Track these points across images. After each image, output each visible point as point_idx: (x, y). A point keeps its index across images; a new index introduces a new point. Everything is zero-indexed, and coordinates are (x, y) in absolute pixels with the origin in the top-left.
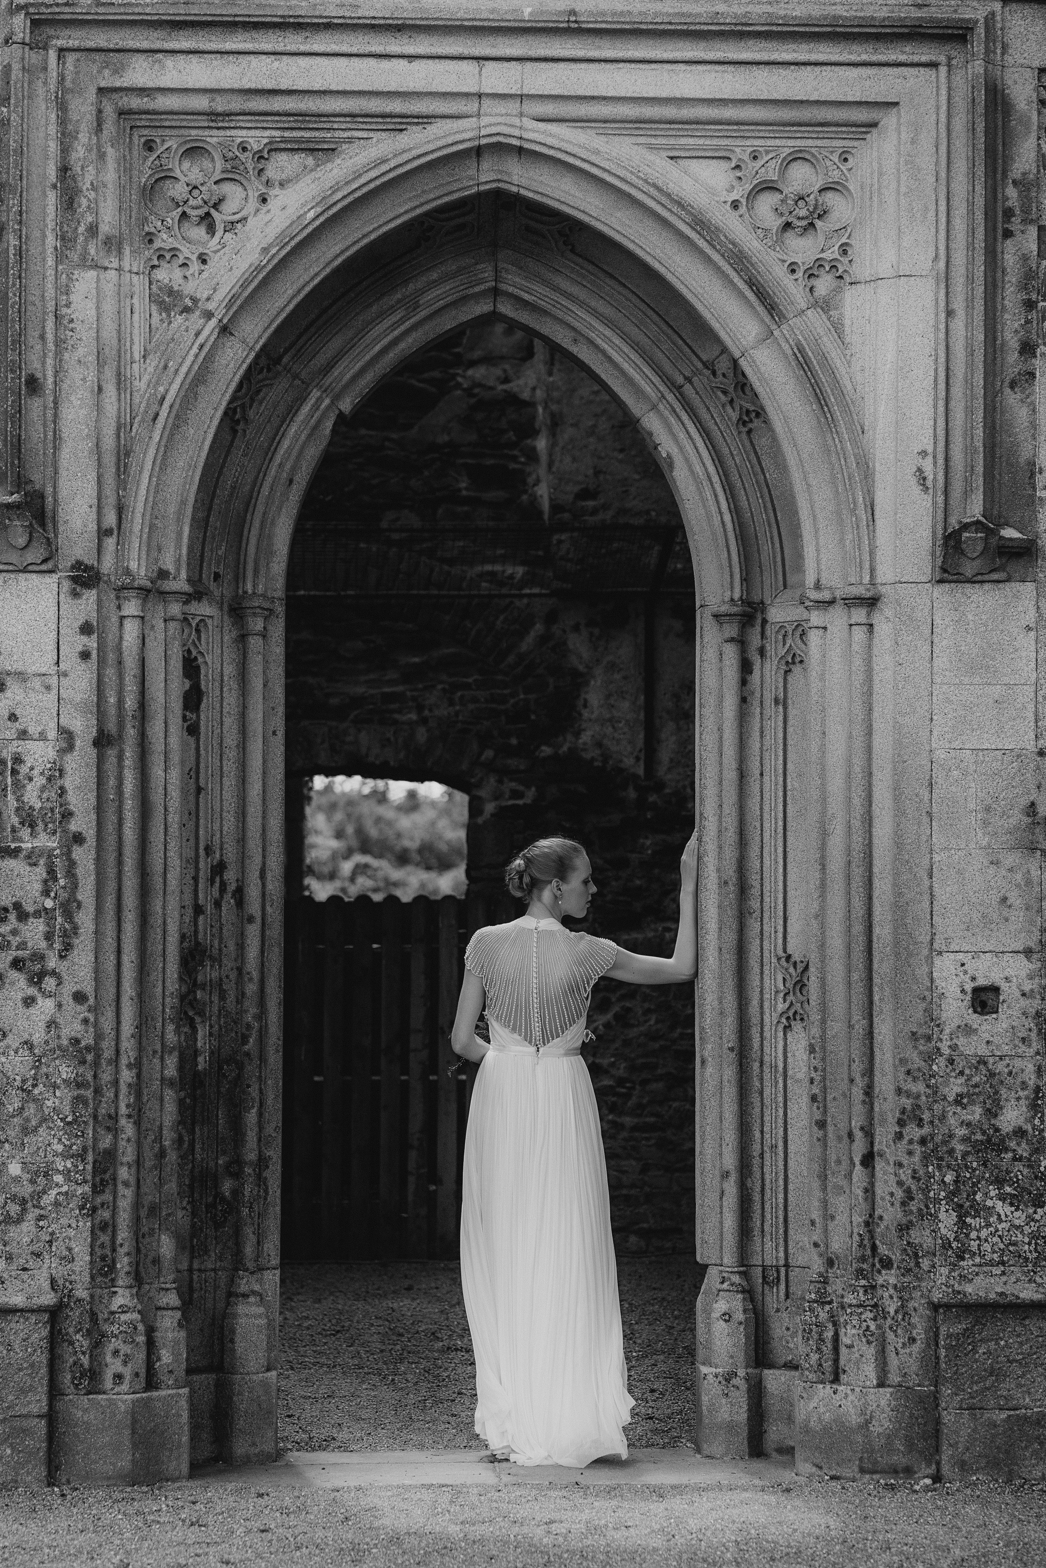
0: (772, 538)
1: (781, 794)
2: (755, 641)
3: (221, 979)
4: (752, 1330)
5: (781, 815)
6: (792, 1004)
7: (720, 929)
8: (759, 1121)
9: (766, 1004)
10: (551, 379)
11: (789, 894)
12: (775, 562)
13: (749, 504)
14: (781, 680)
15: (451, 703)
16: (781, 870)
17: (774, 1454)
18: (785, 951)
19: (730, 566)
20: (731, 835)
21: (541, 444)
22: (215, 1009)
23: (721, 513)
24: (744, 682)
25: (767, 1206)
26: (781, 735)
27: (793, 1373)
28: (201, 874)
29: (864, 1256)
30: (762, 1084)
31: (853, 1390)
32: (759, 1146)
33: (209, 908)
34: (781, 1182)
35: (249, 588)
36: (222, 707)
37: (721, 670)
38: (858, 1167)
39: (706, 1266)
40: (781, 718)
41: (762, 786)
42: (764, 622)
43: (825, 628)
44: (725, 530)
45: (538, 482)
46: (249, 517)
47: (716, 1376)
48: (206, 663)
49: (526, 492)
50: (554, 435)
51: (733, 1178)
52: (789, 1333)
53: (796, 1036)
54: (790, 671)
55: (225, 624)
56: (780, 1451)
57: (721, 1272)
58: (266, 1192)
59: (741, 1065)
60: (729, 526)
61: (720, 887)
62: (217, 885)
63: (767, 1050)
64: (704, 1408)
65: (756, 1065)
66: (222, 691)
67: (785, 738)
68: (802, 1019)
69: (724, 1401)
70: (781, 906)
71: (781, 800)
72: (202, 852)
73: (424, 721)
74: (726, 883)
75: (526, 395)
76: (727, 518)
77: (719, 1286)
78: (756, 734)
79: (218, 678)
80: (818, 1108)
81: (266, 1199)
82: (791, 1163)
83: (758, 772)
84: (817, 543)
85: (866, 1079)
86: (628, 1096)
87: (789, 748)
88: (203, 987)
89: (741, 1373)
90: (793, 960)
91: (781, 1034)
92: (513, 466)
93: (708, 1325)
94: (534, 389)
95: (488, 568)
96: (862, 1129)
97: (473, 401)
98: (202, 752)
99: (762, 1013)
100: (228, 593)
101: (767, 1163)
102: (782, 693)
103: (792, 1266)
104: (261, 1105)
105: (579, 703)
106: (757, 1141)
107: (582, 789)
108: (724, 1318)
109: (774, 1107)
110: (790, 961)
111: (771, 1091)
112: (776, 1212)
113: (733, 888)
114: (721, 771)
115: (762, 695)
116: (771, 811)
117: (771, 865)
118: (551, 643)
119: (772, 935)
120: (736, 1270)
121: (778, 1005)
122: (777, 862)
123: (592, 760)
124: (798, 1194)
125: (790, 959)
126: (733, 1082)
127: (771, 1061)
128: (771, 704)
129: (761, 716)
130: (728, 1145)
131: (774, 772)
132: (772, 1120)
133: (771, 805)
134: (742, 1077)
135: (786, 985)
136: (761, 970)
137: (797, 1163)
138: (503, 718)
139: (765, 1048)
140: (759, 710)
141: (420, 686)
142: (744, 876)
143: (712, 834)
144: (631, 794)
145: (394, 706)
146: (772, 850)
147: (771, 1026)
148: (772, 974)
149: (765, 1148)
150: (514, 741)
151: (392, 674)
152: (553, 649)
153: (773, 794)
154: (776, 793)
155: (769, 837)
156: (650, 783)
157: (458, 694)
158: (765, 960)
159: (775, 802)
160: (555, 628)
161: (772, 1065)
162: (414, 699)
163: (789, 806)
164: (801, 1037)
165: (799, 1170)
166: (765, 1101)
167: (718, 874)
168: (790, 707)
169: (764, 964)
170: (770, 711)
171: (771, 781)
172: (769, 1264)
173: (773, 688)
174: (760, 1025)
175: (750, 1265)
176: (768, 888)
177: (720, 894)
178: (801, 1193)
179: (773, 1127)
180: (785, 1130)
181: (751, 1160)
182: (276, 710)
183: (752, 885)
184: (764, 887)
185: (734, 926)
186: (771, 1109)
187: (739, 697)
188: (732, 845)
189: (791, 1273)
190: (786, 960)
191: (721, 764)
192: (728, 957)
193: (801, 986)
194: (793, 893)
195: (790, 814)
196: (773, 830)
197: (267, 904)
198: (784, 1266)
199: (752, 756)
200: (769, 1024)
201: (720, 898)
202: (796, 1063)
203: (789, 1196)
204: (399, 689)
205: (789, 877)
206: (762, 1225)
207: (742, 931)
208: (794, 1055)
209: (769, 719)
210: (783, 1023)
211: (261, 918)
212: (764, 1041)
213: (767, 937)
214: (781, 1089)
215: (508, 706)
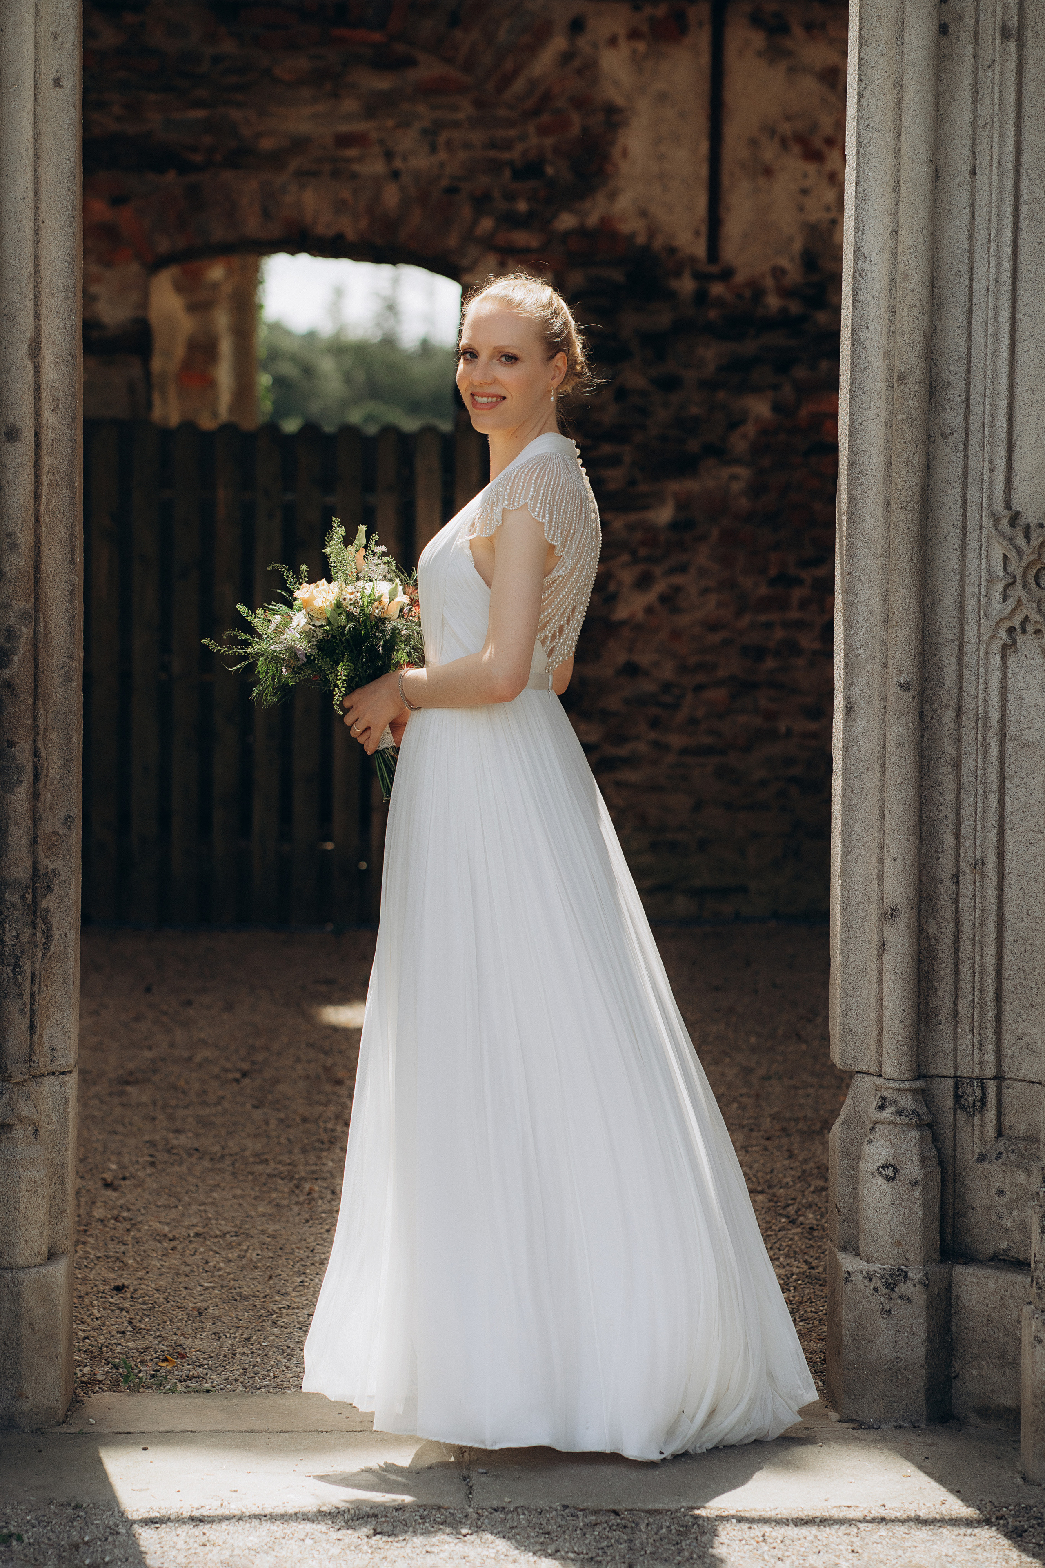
1: (1009, 210)
4: (935, 1193)
5: (1008, 250)
6: (1019, 603)
7: (889, 465)
8: (951, 816)
9: (971, 605)
11: (1019, 399)
16: (1005, 354)
17: (973, 1418)
18: (1008, 506)
20: (914, 288)
25: (965, 969)
26: (1011, 97)
27: (1011, 1276)
30: (958, 749)
32: (952, 862)
34: (991, 927)
39: (851, 1074)
40: (1012, 64)
41: (973, 194)
47: (869, 1277)
51: (904, 919)
52: (1003, 1200)
53: (1026, 663)
56: (985, 1412)
57: (878, 1088)
58: (48, 934)
59: (921, 715)
61: (890, 386)
63: (969, 688)
64: (846, 1332)
65: (948, 716)
67: (1019, 104)
68: (1038, 632)
69: (882, 1323)
70: (1003, 423)
71: (1008, 221)
74: (902, 378)
77: (876, 1115)
78: (965, 96)
81: (46, 947)
82: (1010, 893)
83: (965, 168)
86: (676, 706)
87: (1027, 122)
89: (916, 1274)
90: (1022, 522)
91: (996, 660)
93: (854, 1181)
99: (962, 621)
101: (966, 889)
102: (1016, 18)
103: (1009, 1079)
104: (37, 776)
105: (616, 152)
106: (947, 852)
107: (617, 276)
108: (884, 1173)
109: (980, 791)
110: (1019, 525)
111: (977, 762)
112: (981, 981)
113: (916, 388)
114: (897, 166)
115: (977, 21)
116: (989, 242)
117: (986, 345)
118: (577, 63)
119: (985, 478)
120: (907, 1085)
121: (993, 606)
122: (997, 340)
123: (632, 236)
124: (1022, 950)
125: (1018, 521)
126: (907, 747)
127: (978, 708)
128: (994, 39)
129: (975, 61)
130: (895, 860)
131: (998, 169)
132: (976, 815)
133: (989, 230)
134: (922, 736)
135: (1010, 570)
136: (963, 540)
137: (1021, 894)
138: (507, 173)
139: (966, 684)
140: (972, 50)
141: (390, 123)
142: (936, 366)
143: (878, 286)
144: (686, 285)
145: (353, 152)
146: (990, 316)
147: (978, 644)
148: (983, 548)
149: (963, 865)
150: (522, 206)
151: (350, 105)
152: (580, 72)
153: (994, 210)
154: (999, 209)
155: (983, 292)
156: (714, 269)
157: (443, 137)
158: (971, 523)
159: (998, 225)
160: (582, 42)
161: (978, 714)
162: (381, 142)
163: (1024, 232)
164: (1035, 664)
165: (1025, 907)
166: (964, 780)
167: (886, 362)
168: (1030, 44)
169: (969, 530)
170: (991, 52)
171: (991, 184)
172: (967, 1075)
173: (999, 8)
174: (957, 643)
175: (932, 1076)
176: (981, 388)
177: (889, 400)
178: (1029, 948)
179: (979, 828)
180: (1001, 833)
181: (936, 886)
182: (60, 39)
183: (949, 383)
184: (972, 386)
185: (916, 458)
186: (976, 795)
187: (936, 23)
188: (915, 306)
189: (1006, 1091)
190: (1009, 521)
191: (897, 153)
192: (903, 517)
193: (1038, 571)
194: (1026, 397)
195: (1025, 249)
196: (991, 279)
197: (46, 407)
198: (994, 1078)
199: (956, 137)
200: (974, 640)
201: (889, 407)
202: (1024, 712)
203: (1006, 952)
204: (359, 127)
205: (1019, 368)
206: (955, 1003)
207: (929, 467)
208: (1021, 698)
209: (989, 67)
210: (1001, 639)
211: (33, 433)
212: (965, 672)
213: (975, 480)
214: (994, 759)
215: (515, 154)
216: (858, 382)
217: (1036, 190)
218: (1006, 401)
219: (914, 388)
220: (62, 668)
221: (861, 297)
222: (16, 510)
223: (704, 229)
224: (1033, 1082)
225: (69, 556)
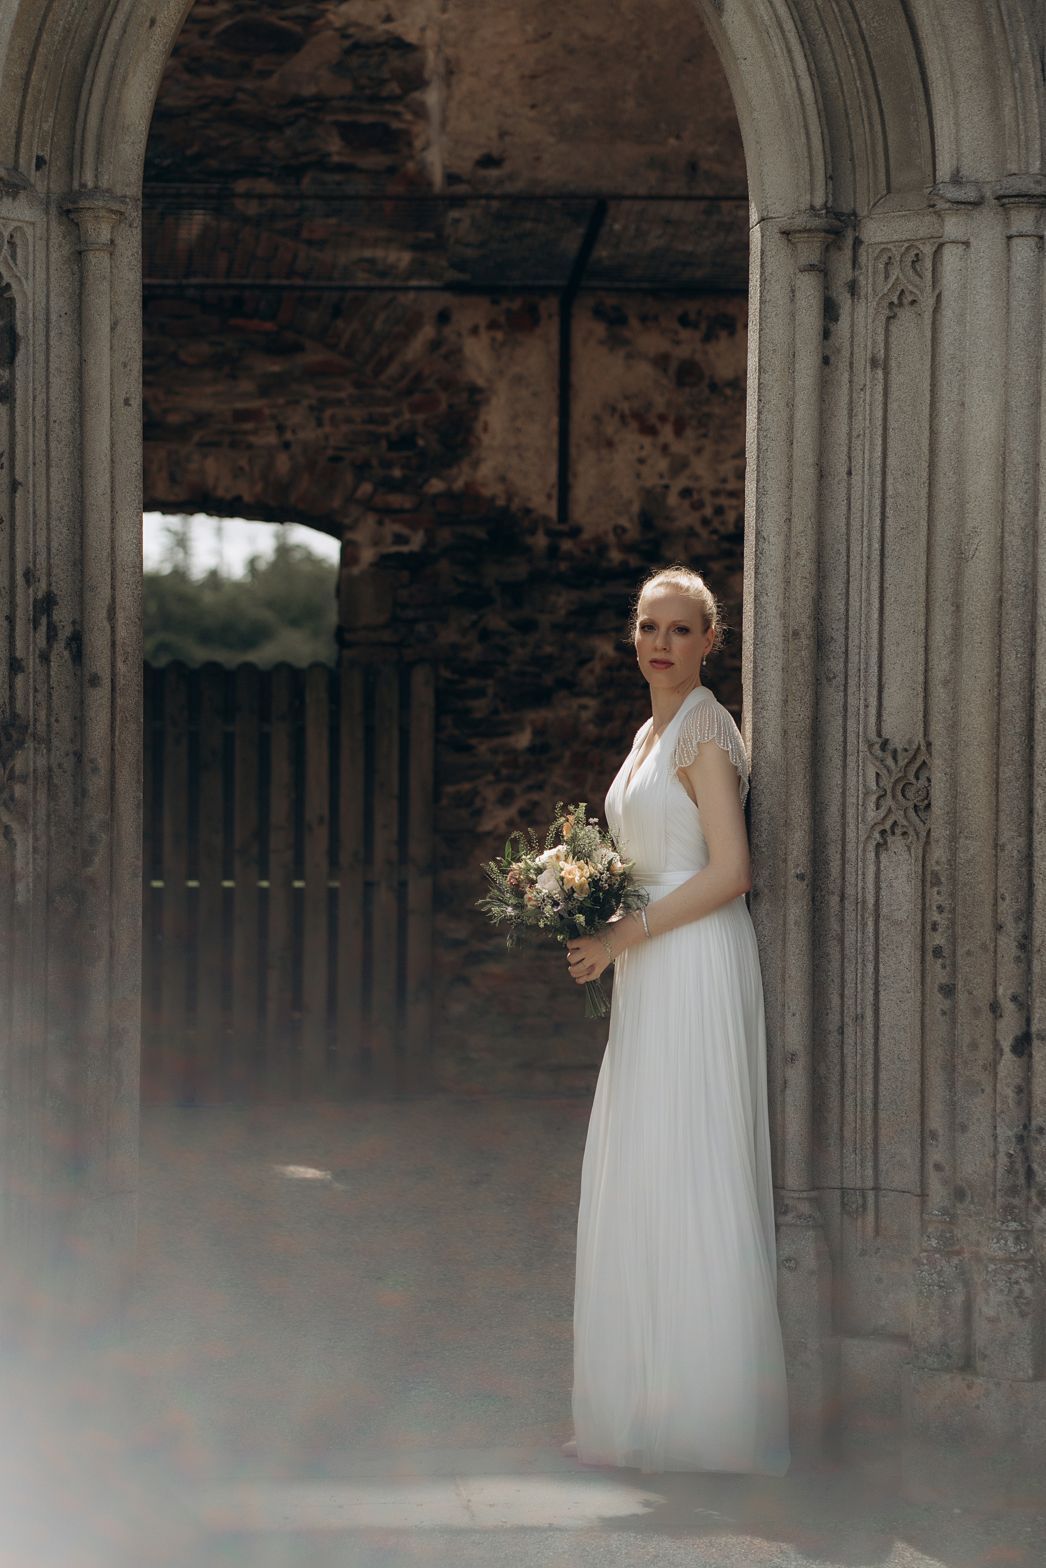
0: (870, 117)
1: (877, 502)
2: (843, 272)
3: (50, 769)
4: (828, 1282)
5: (877, 534)
6: (890, 811)
7: (786, 702)
8: (837, 980)
9: (851, 812)
10: (445, 16)
11: (887, 650)
12: (874, 153)
13: (836, 65)
14: (881, 331)
15: (320, 424)
16: (876, 615)
18: (879, 735)
19: (810, 157)
20: (804, 564)
21: (432, 97)
22: (42, 813)
23: (796, 77)
24: (826, 334)
25: (849, 1102)
26: (879, 414)
28: (19, 612)
29: (1015, 1186)
30: (842, 927)
31: (997, 1385)
32: (837, 1017)
33: (32, 663)
34: (870, 1068)
35: (89, 179)
36: (48, 361)
37: (793, 315)
38: (1008, 1056)
40: (880, 388)
41: (849, 490)
42: (858, 242)
43: (967, 244)
44: (802, 102)
45: (426, 146)
46: (89, 72)
48: (25, 294)
49: (412, 157)
50: (448, 85)
51: (801, 1062)
52: (881, 1286)
53: (895, 858)
54: (894, 317)
55: (53, 235)
58: (119, 1080)
59: (813, 900)
60: (809, 96)
61: (786, 640)
62: (43, 628)
63: (850, 878)
65: (834, 900)
66: (47, 336)
67: (885, 419)
68: (904, 834)
70: (874, 669)
71: (877, 511)
72: (20, 579)
73: (287, 445)
74: (796, 634)
75: (412, 37)
76: (806, 84)
78: (842, 413)
79: (42, 316)
80: (944, 967)
81: (118, 1091)
82: (884, 1041)
83: (843, 470)
84: (956, 113)
85: (1021, 925)
87: (891, 433)
88: (24, 779)
89: (813, 1345)
90: (890, 747)
91: (871, 856)
92: (395, 125)
94: (423, 30)
95: (368, 253)
96: (1014, 998)
97: (347, 43)
98: (19, 428)
99: (844, 826)
100: (57, 187)
101: (849, 1040)
102: (883, 351)
103: (884, 1189)
104: (112, 953)
105: (479, 426)
106: (834, 1009)
107: (481, 533)
108: (787, 1265)
109: (860, 960)
110: (888, 749)
111: (857, 937)
112: (861, 1112)
113: (807, 642)
114: (790, 468)
115: (852, 354)
116: (862, 527)
117: (861, 608)
118: (443, 350)
119: (861, 712)
120: (805, 1194)
121: (869, 814)
122: (869, 604)
123: (493, 498)
124: (894, 1086)
125: (888, 746)
126: (803, 925)
127: (857, 894)
128: (865, 368)
129: (851, 386)
130: (794, 1015)
131: (869, 470)
132: (857, 979)
133: (862, 518)
134: (814, 917)
135: (881, 785)
136: (845, 761)
137: (893, 1042)
138: (384, 444)
139: (848, 875)
140: (848, 377)
141: (281, 401)
142: (822, 624)
143: (775, 562)
144: (541, 541)
145: (249, 426)
146: (863, 585)
147: (857, 844)
148: (860, 768)
149: (846, 1020)
150: (397, 473)
151: (246, 385)
152: (446, 357)
153: (866, 502)
154: (870, 501)
155: (858, 566)
156: (564, 527)
157: (328, 412)
158: (849, 747)
159: (869, 514)
160: (448, 331)
161: (858, 899)
162: (273, 417)
163: (890, 520)
164: (902, 859)
165: (896, 1052)
166: (847, 952)
167: (783, 621)
168: (893, 372)
169: (849, 753)
170: (863, 378)
171: (863, 482)
172: (851, 1187)
173: (869, 344)
174: (840, 842)
175: (823, 1188)
176: (857, 642)
177: (786, 651)
178: (899, 1084)
179: (859, 989)
180: (877, 993)
181: (825, 1036)
182: (129, 368)
183: (832, 638)
184: (850, 640)
185: (808, 697)
186: (856, 963)
187: (820, 356)
188: (806, 578)
189: (882, 1199)
190: (880, 746)
191: (790, 457)
192: (798, 743)
193: (904, 786)
194: (893, 649)
195: (890, 533)
196: (864, 556)
197: (119, 659)
198: (873, 1189)
199: (836, 445)
200: (854, 840)
201: (785, 656)
202: (894, 897)
203: (881, 1088)
204: (255, 404)
205: (887, 626)
206: (841, 1129)
207: (817, 704)
208: (891, 886)
209: (862, 390)
210: (875, 839)
211: (110, 680)
212: (847, 866)
213: (853, 714)
214: (871, 935)
215: (391, 428)
216: (760, 637)
217: (899, 486)
218: (877, 652)
219: (806, 642)
220: (130, 866)
221: (761, 571)
222: (97, 741)
223: (555, 492)
224: (904, 1192)
225: (136, 777)
